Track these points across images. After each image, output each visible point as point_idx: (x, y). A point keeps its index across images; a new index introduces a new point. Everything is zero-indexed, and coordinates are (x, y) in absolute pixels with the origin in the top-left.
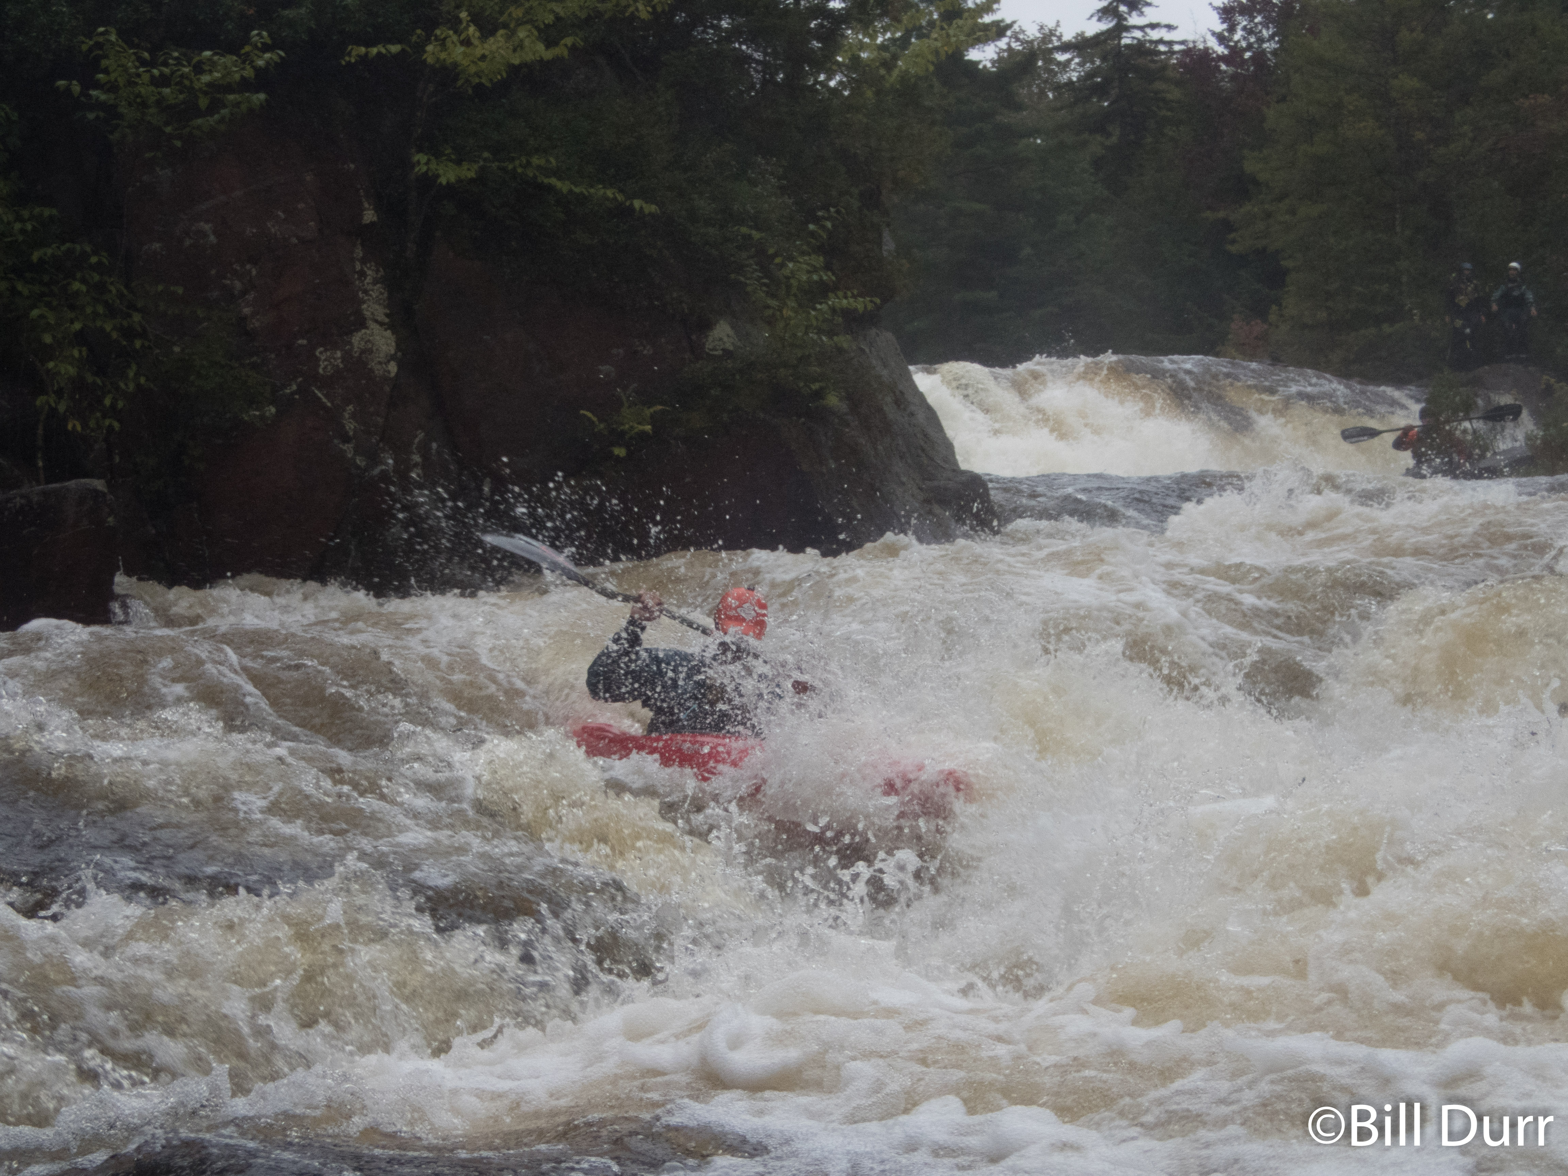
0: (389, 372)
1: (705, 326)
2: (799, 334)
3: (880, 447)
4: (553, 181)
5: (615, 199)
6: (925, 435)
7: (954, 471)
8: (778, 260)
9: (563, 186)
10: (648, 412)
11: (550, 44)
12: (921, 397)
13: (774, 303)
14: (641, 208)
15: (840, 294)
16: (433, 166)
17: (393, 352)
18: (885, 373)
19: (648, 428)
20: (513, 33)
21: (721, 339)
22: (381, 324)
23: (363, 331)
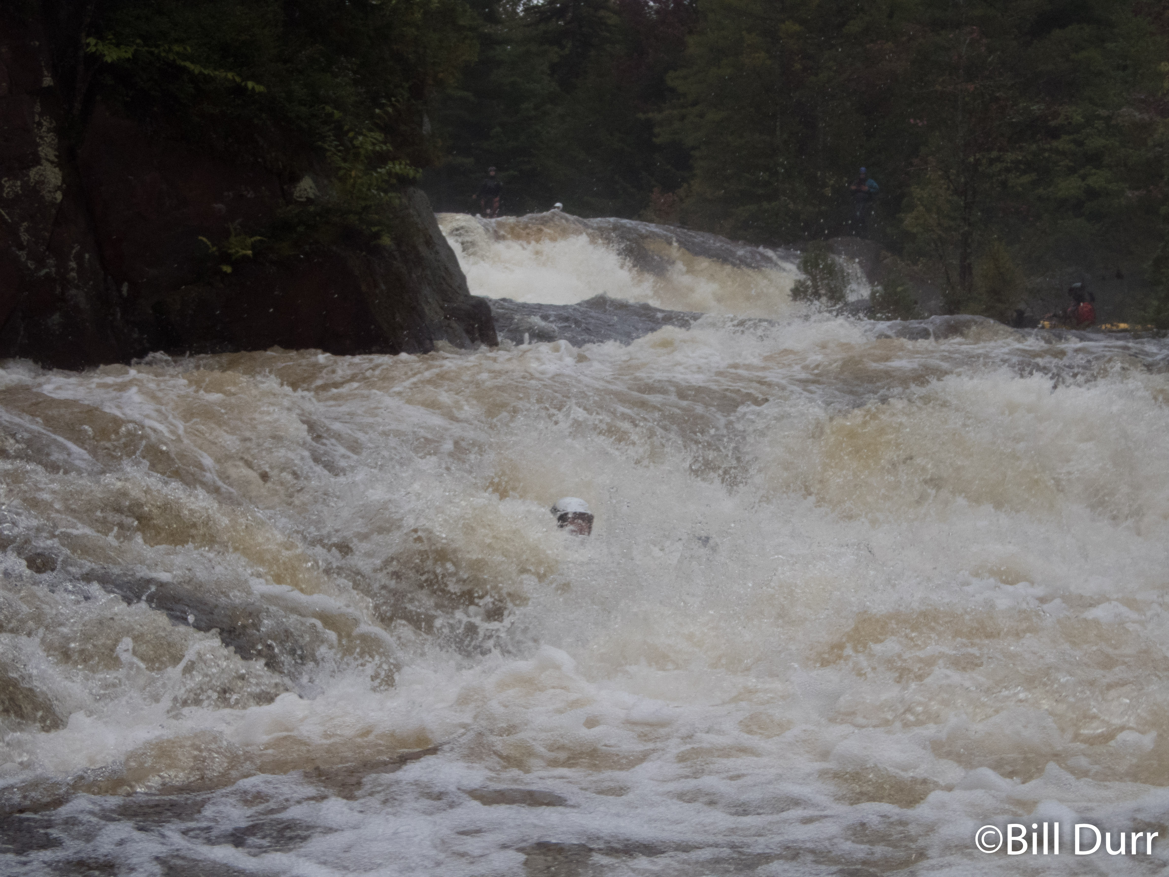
0: (56, 199)
1: (294, 179)
2: (364, 190)
3: (414, 276)
4: (188, 64)
5: (234, 80)
6: (446, 269)
7: (466, 295)
8: (351, 134)
9: (195, 69)
10: (250, 241)
12: (443, 239)
13: (346, 165)
14: (253, 88)
15: (396, 162)
16: (100, 47)
17: (59, 184)
18: (419, 220)
19: (249, 252)
21: (306, 190)
22: (52, 162)
23: (39, 167)
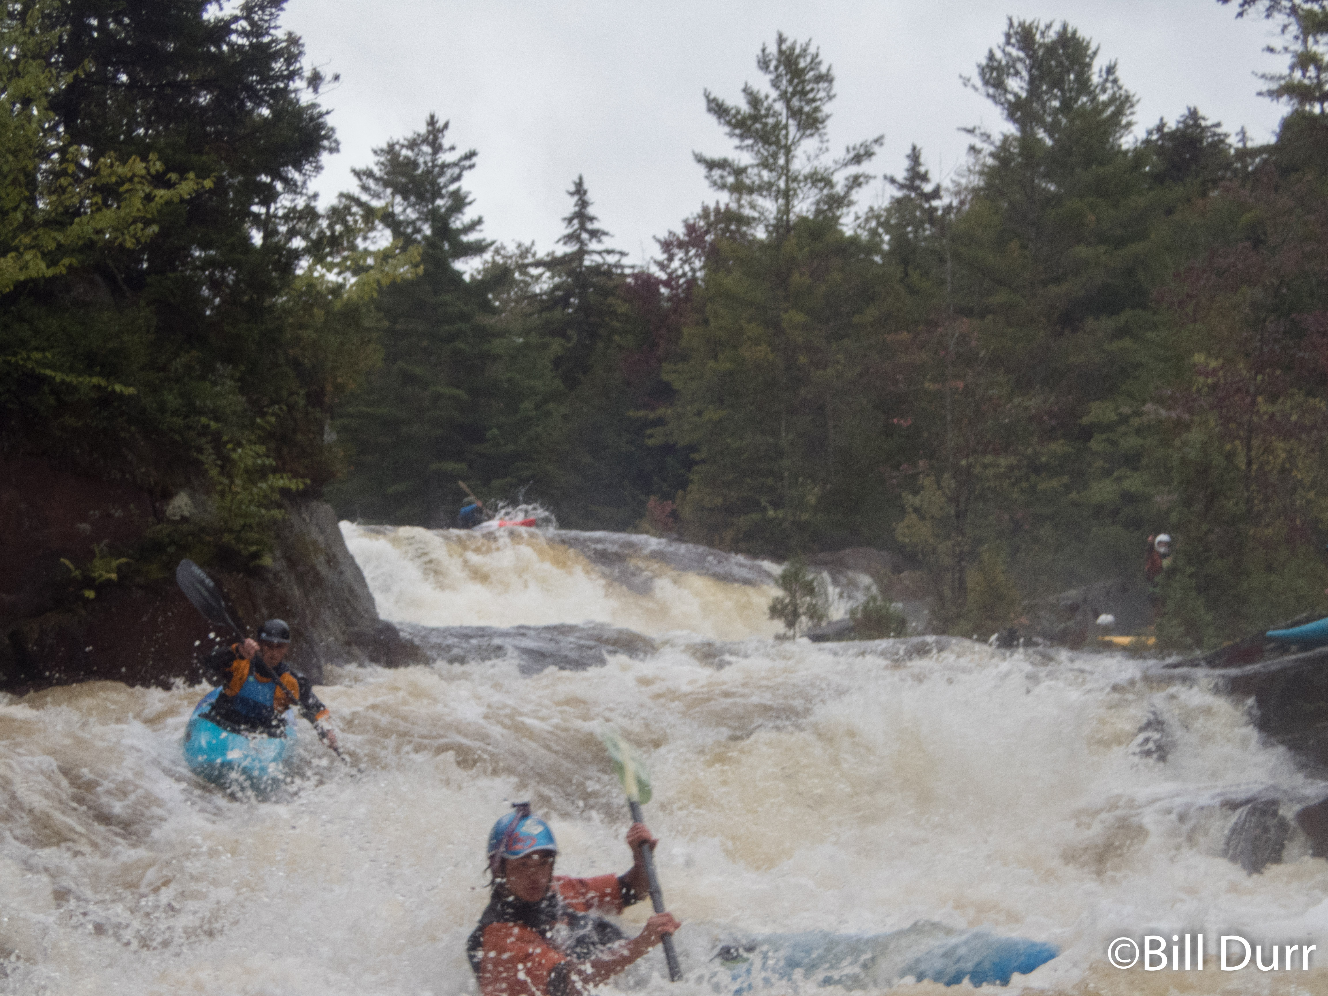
1: (167, 495)
2: (243, 507)
3: (312, 598)
4: (49, 372)
5: (99, 385)
6: (352, 591)
7: (372, 620)
8: (230, 446)
9: (58, 376)
10: (115, 563)
11: (52, 263)
12: (351, 559)
13: (225, 481)
14: (121, 391)
15: (278, 476)
18: (321, 538)
19: (114, 576)
20: (22, 255)
21: (180, 507)
